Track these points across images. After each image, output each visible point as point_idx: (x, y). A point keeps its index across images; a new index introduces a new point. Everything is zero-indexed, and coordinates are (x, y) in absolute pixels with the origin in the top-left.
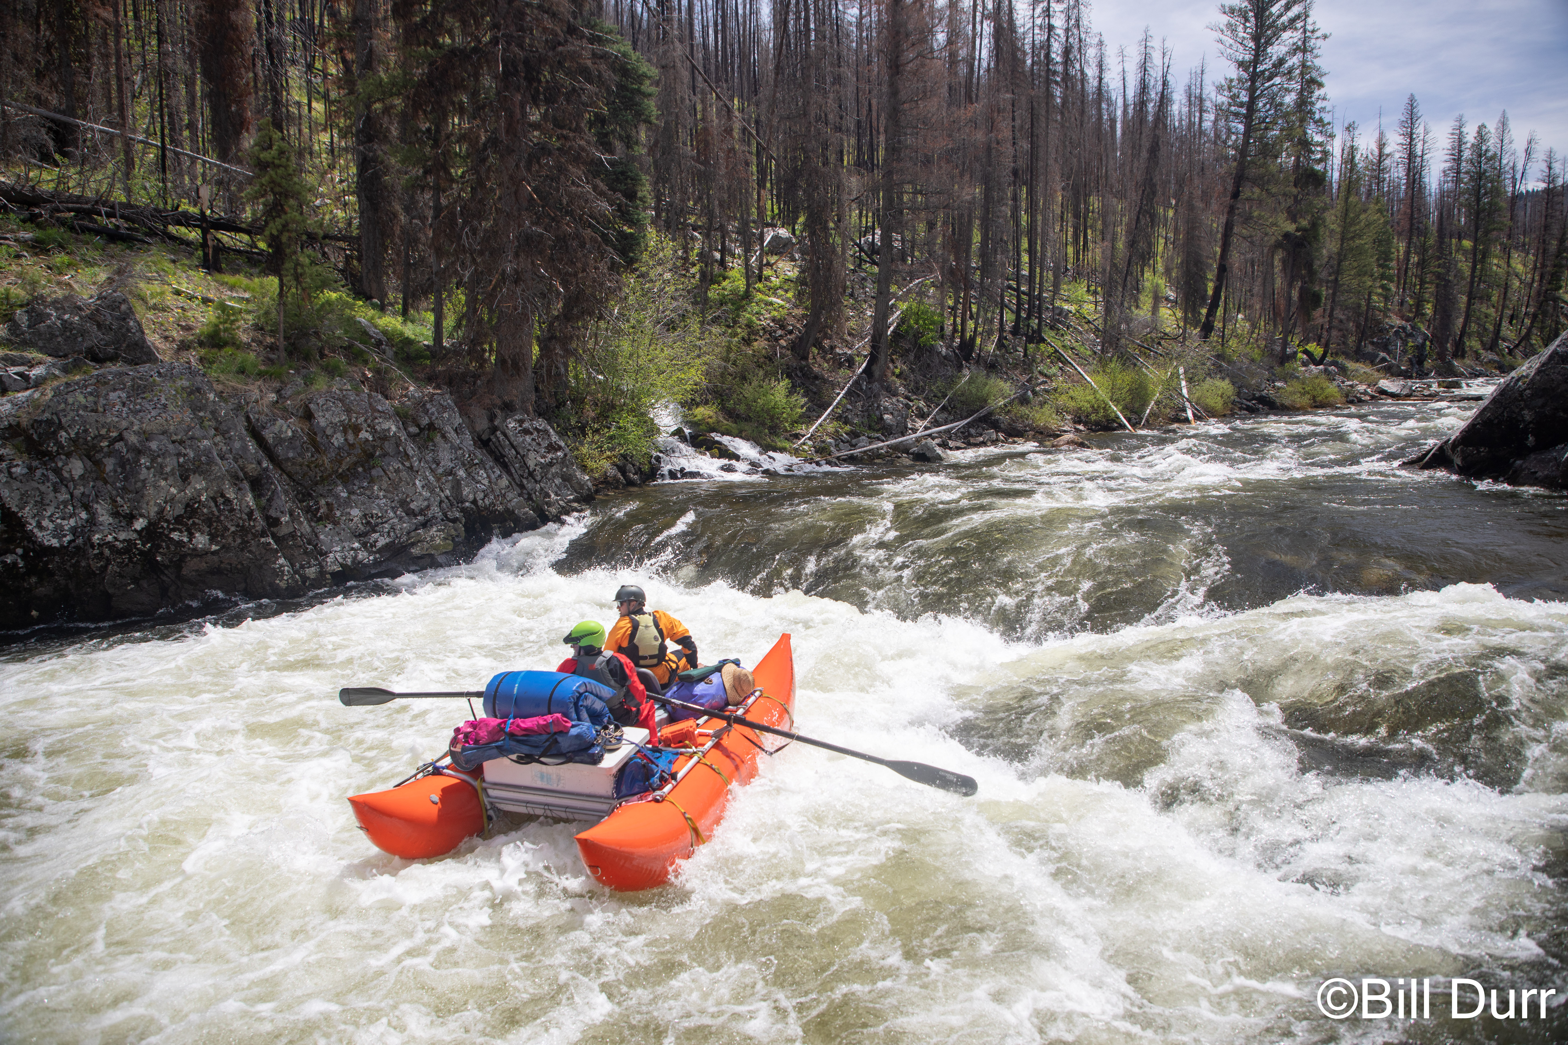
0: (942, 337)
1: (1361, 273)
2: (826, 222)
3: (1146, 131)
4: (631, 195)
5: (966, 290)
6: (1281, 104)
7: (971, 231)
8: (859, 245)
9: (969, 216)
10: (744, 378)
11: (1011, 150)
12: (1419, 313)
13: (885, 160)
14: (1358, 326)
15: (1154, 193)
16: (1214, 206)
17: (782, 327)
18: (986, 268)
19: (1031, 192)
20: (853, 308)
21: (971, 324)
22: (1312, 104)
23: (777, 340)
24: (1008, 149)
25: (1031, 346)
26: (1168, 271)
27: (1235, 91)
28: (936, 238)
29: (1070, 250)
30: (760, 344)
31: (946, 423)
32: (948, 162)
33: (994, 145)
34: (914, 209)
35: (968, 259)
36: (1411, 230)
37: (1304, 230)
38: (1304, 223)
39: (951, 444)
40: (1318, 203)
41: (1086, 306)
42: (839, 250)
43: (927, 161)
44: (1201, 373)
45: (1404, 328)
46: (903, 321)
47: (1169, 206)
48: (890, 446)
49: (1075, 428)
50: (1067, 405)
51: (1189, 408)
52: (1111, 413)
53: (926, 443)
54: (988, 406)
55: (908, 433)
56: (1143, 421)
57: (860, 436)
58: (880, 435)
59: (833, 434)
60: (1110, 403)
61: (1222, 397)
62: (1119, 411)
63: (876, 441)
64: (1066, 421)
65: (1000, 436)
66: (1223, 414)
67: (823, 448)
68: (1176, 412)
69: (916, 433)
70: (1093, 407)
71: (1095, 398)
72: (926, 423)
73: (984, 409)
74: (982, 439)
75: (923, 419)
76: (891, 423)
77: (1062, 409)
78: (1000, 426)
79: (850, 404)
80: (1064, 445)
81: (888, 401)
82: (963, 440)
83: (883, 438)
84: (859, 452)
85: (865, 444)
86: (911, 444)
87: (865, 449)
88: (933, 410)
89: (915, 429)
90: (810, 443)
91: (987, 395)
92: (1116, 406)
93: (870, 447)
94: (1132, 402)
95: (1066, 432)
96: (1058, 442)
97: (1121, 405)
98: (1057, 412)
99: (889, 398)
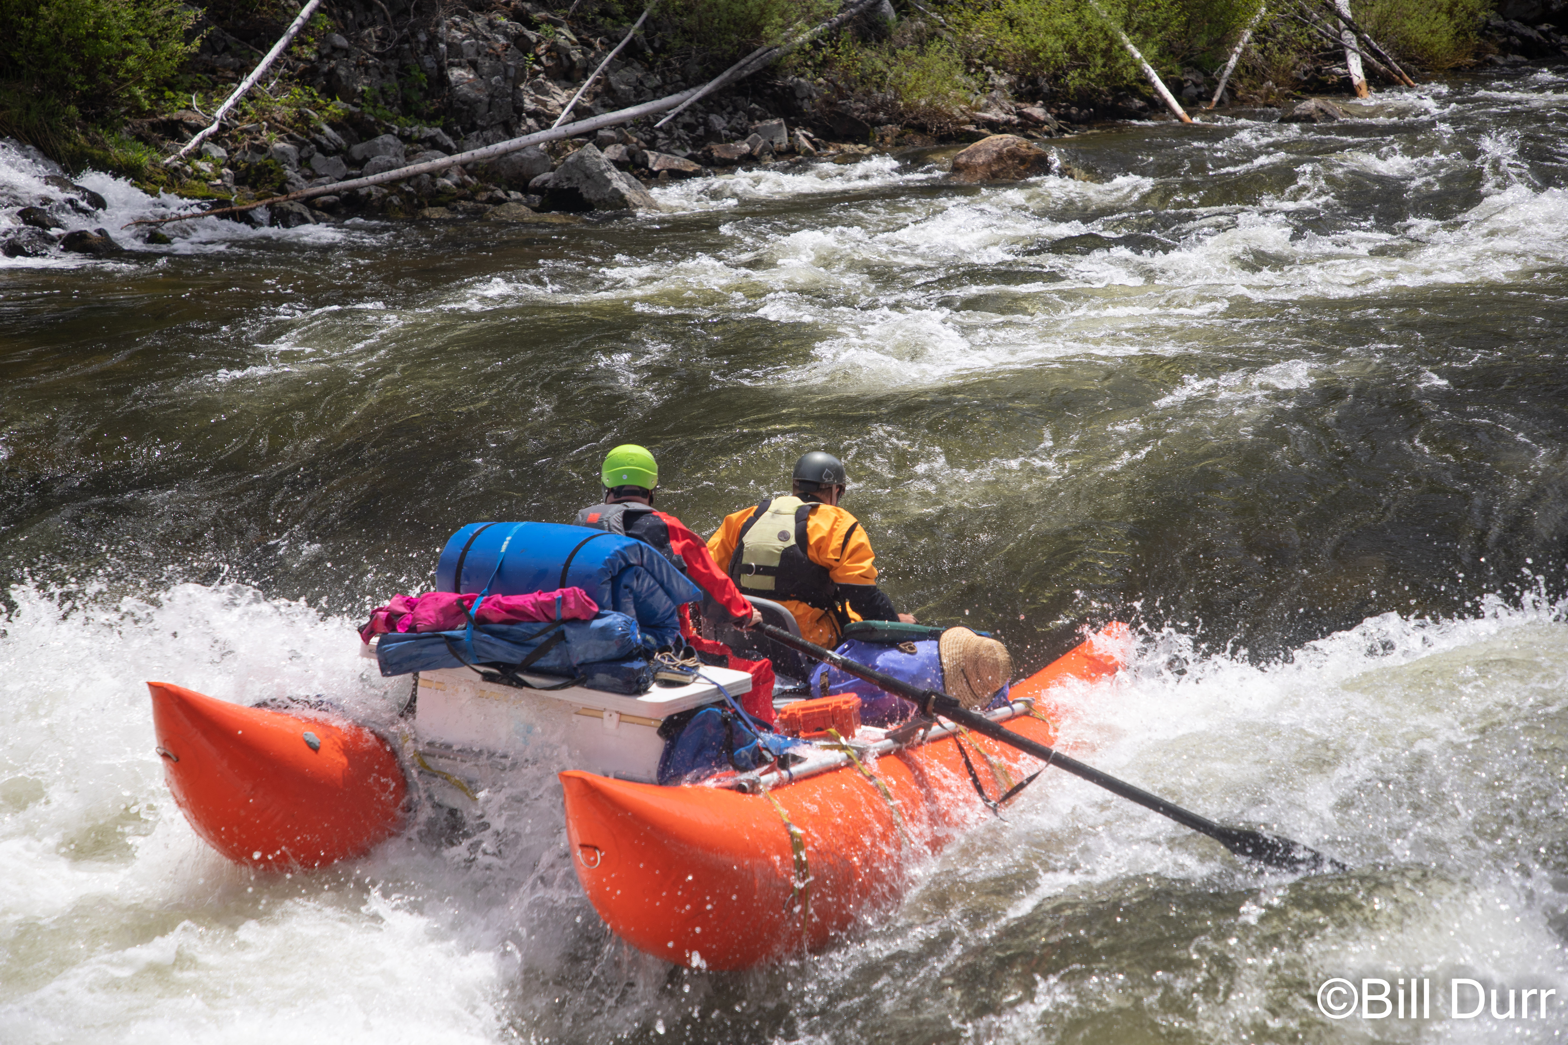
31: (639, 98)
48: (470, 167)
49: (1020, 115)
50: (998, 42)
51: (1354, 50)
52: (1125, 66)
53: (581, 158)
54: (766, 46)
55: (524, 128)
56: (1219, 92)
57: (376, 135)
58: (439, 130)
59: (291, 127)
60: (1124, 37)
61: (1450, 13)
62: (1149, 62)
63: (427, 149)
64: (994, 93)
65: (802, 138)
66: (1452, 65)
67: (258, 169)
68: (1314, 61)
69: (549, 126)
70: (1072, 48)
71: (1079, 21)
72: (578, 96)
73: (752, 56)
74: (746, 147)
75: (569, 84)
76: (472, 95)
77: (981, 57)
78: (800, 108)
79: (341, 32)
80: (989, 165)
81: (463, 24)
82: (689, 151)
83: (449, 141)
84: (377, 184)
85: (394, 160)
86: (535, 161)
87: (394, 173)
88: (600, 56)
89: (544, 114)
90: (219, 152)
91: (763, 12)
92: (1140, 46)
93: (411, 168)
94: (1187, 33)
95: (994, 127)
96: (971, 155)
97: (1156, 43)
98: (969, 64)
99: (465, 15)
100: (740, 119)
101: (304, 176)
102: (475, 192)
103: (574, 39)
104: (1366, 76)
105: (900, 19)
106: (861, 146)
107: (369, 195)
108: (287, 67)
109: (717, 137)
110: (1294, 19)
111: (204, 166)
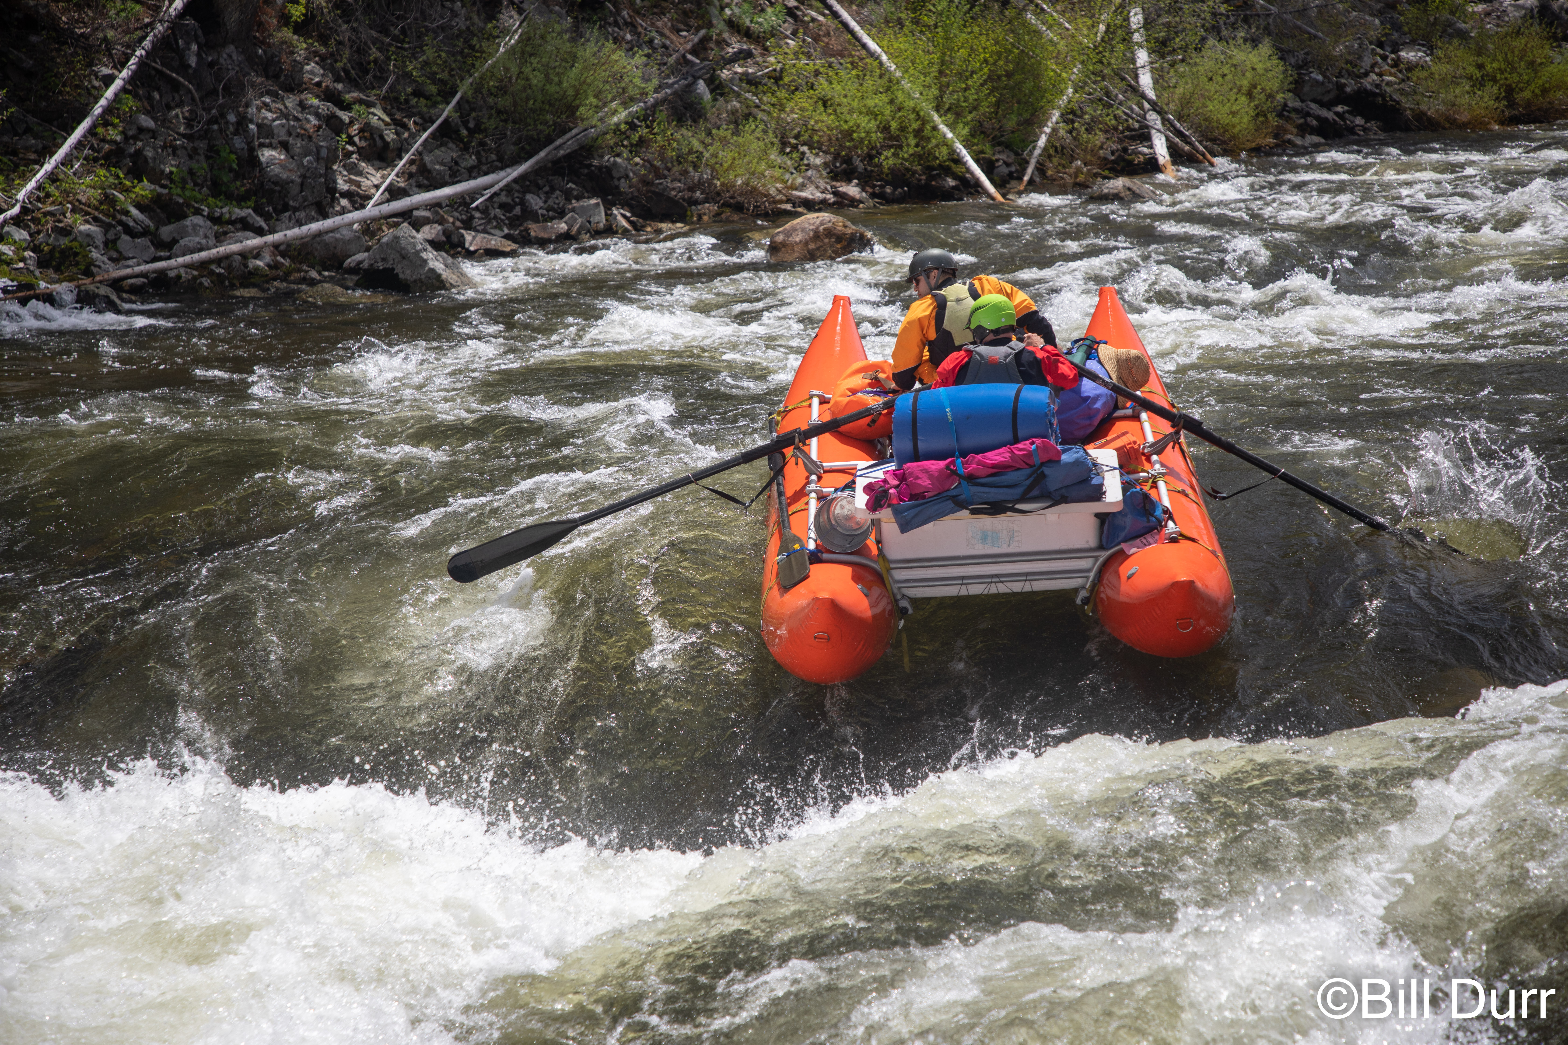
31: (454, 178)
39: (471, 240)
44: (1192, 26)
48: (282, 248)
49: (836, 193)
50: (812, 122)
51: (1159, 131)
52: (937, 146)
53: (396, 238)
54: (581, 126)
55: (338, 208)
56: (1030, 171)
57: (185, 217)
58: (250, 211)
59: (97, 209)
60: (936, 117)
61: (1250, 95)
62: (961, 142)
63: (238, 230)
64: (810, 173)
65: (619, 218)
66: (1253, 145)
67: (62, 252)
68: (1121, 141)
69: (363, 207)
70: (886, 129)
71: (892, 102)
72: (392, 176)
73: (568, 136)
74: (563, 226)
75: (383, 165)
76: (284, 176)
77: (796, 137)
78: (617, 187)
79: (147, 113)
80: (806, 244)
81: (273, 105)
82: (506, 231)
83: (261, 222)
84: (187, 266)
85: (204, 241)
86: (349, 241)
87: (204, 254)
88: (414, 136)
89: (358, 194)
90: (21, 235)
91: (577, 93)
92: (952, 126)
93: (222, 250)
94: (997, 113)
95: (810, 205)
96: (788, 234)
97: (966, 124)
98: (784, 144)
99: (275, 95)
100: (557, 199)
101: (111, 259)
102: (287, 274)
103: (387, 119)
104: (1171, 155)
105: (715, 100)
106: (679, 225)
107: (179, 277)
108: (92, 148)
109: (534, 217)
110: (1100, 100)
111: (7, 250)
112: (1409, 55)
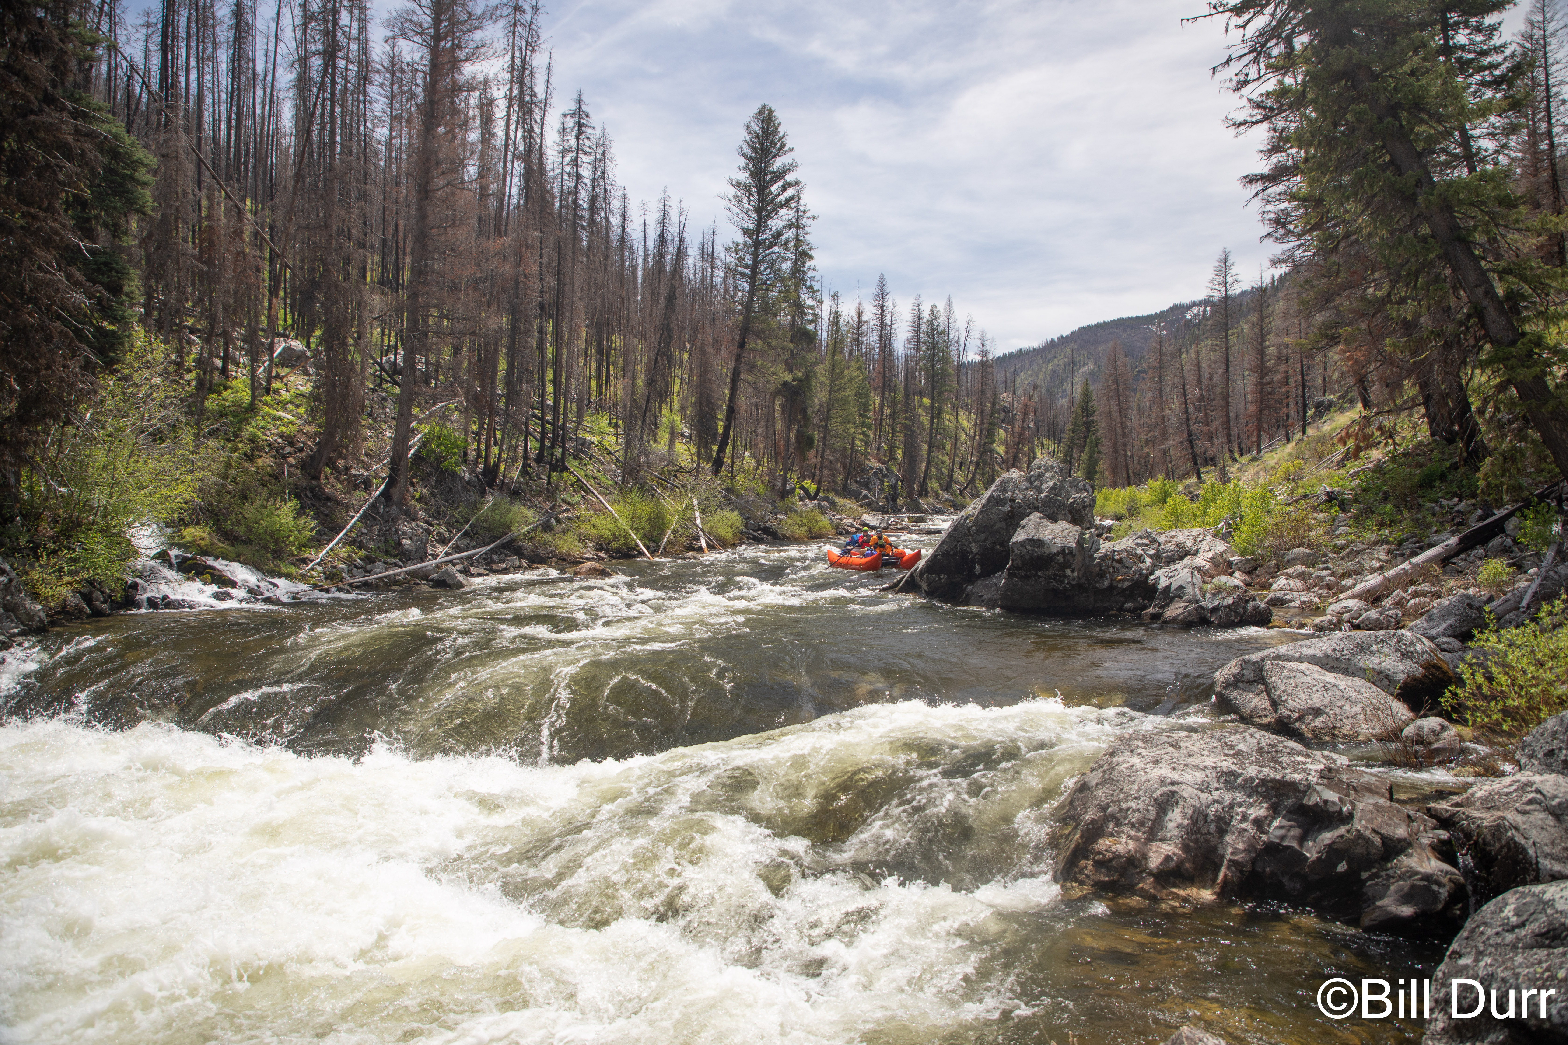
0: (465, 462)
1: (846, 421)
2: (345, 338)
3: (664, 280)
4: (116, 289)
5: (491, 416)
6: (779, 270)
7: (497, 359)
8: (380, 364)
9: (496, 344)
10: (244, 497)
11: (538, 286)
12: (892, 458)
13: (411, 282)
14: (844, 467)
15: (671, 337)
16: (724, 354)
17: (291, 444)
18: (512, 395)
19: (556, 326)
20: (372, 428)
21: (495, 450)
22: (805, 273)
23: (284, 457)
24: (536, 284)
25: (555, 475)
26: (683, 409)
27: (741, 254)
28: (460, 363)
29: (593, 383)
30: (266, 461)
31: (468, 549)
32: (475, 290)
33: (522, 279)
34: (439, 333)
35: (493, 386)
36: (884, 386)
37: (800, 380)
38: (800, 374)
39: (473, 570)
40: (811, 357)
41: (608, 438)
42: (358, 367)
43: (454, 288)
44: (713, 505)
45: (881, 470)
46: (424, 444)
47: (684, 349)
48: (408, 573)
49: (597, 556)
50: (590, 533)
51: (703, 538)
52: (630, 540)
53: (447, 569)
54: (512, 533)
55: (428, 559)
56: (661, 550)
57: (376, 562)
58: (398, 560)
59: (346, 560)
60: (630, 532)
61: (731, 527)
62: (639, 540)
63: (393, 567)
64: (588, 549)
65: (524, 563)
66: (731, 542)
67: (333, 574)
68: (691, 541)
69: (436, 559)
70: (614, 535)
71: (616, 527)
72: (447, 549)
73: (507, 536)
74: (505, 566)
75: (444, 545)
76: (410, 549)
77: (584, 537)
78: (523, 553)
79: (365, 528)
80: (587, 572)
81: (407, 525)
82: (485, 567)
83: (401, 564)
84: (376, 579)
85: (382, 571)
86: (431, 570)
87: (382, 575)
88: (455, 536)
89: (435, 555)
90: (320, 568)
91: (511, 522)
92: (636, 535)
93: (388, 573)
94: (651, 531)
95: (588, 559)
96: (581, 569)
97: (640, 534)
98: (580, 539)
99: (408, 522)
100: (503, 556)
101: (350, 577)
102: (410, 581)
103: (446, 530)
105: (557, 525)
106: (544, 565)
107: (373, 582)
108: (346, 539)
109: (495, 563)
110: (684, 527)
111: (315, 573)
112: (780, 516)
